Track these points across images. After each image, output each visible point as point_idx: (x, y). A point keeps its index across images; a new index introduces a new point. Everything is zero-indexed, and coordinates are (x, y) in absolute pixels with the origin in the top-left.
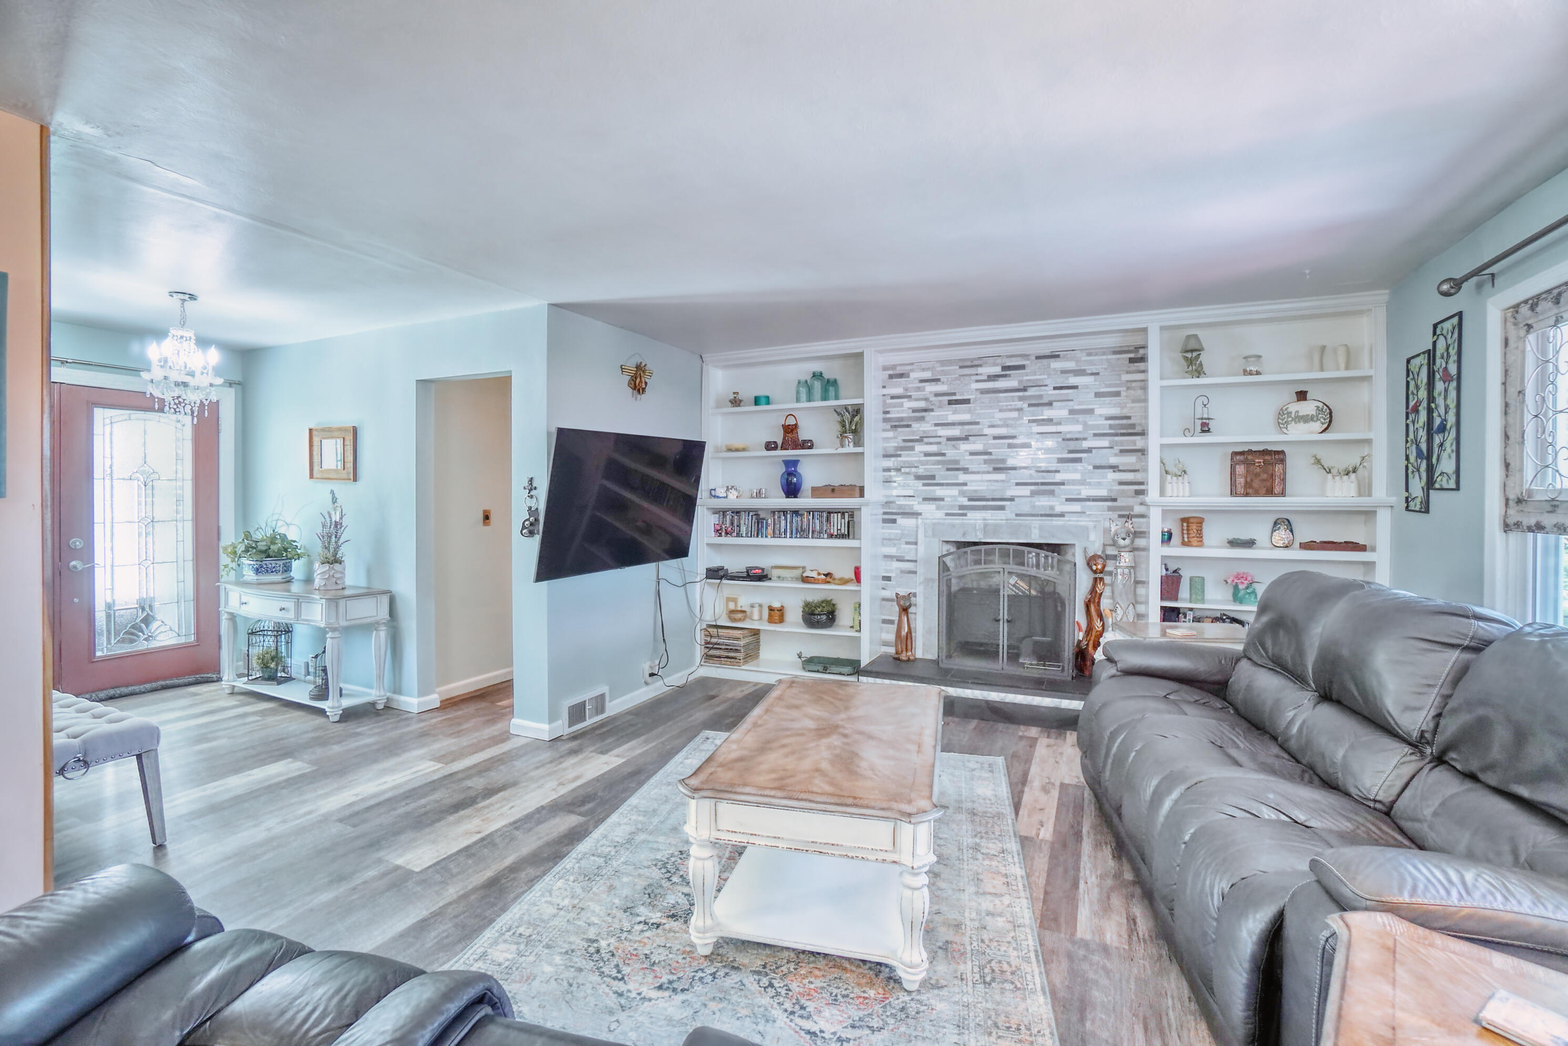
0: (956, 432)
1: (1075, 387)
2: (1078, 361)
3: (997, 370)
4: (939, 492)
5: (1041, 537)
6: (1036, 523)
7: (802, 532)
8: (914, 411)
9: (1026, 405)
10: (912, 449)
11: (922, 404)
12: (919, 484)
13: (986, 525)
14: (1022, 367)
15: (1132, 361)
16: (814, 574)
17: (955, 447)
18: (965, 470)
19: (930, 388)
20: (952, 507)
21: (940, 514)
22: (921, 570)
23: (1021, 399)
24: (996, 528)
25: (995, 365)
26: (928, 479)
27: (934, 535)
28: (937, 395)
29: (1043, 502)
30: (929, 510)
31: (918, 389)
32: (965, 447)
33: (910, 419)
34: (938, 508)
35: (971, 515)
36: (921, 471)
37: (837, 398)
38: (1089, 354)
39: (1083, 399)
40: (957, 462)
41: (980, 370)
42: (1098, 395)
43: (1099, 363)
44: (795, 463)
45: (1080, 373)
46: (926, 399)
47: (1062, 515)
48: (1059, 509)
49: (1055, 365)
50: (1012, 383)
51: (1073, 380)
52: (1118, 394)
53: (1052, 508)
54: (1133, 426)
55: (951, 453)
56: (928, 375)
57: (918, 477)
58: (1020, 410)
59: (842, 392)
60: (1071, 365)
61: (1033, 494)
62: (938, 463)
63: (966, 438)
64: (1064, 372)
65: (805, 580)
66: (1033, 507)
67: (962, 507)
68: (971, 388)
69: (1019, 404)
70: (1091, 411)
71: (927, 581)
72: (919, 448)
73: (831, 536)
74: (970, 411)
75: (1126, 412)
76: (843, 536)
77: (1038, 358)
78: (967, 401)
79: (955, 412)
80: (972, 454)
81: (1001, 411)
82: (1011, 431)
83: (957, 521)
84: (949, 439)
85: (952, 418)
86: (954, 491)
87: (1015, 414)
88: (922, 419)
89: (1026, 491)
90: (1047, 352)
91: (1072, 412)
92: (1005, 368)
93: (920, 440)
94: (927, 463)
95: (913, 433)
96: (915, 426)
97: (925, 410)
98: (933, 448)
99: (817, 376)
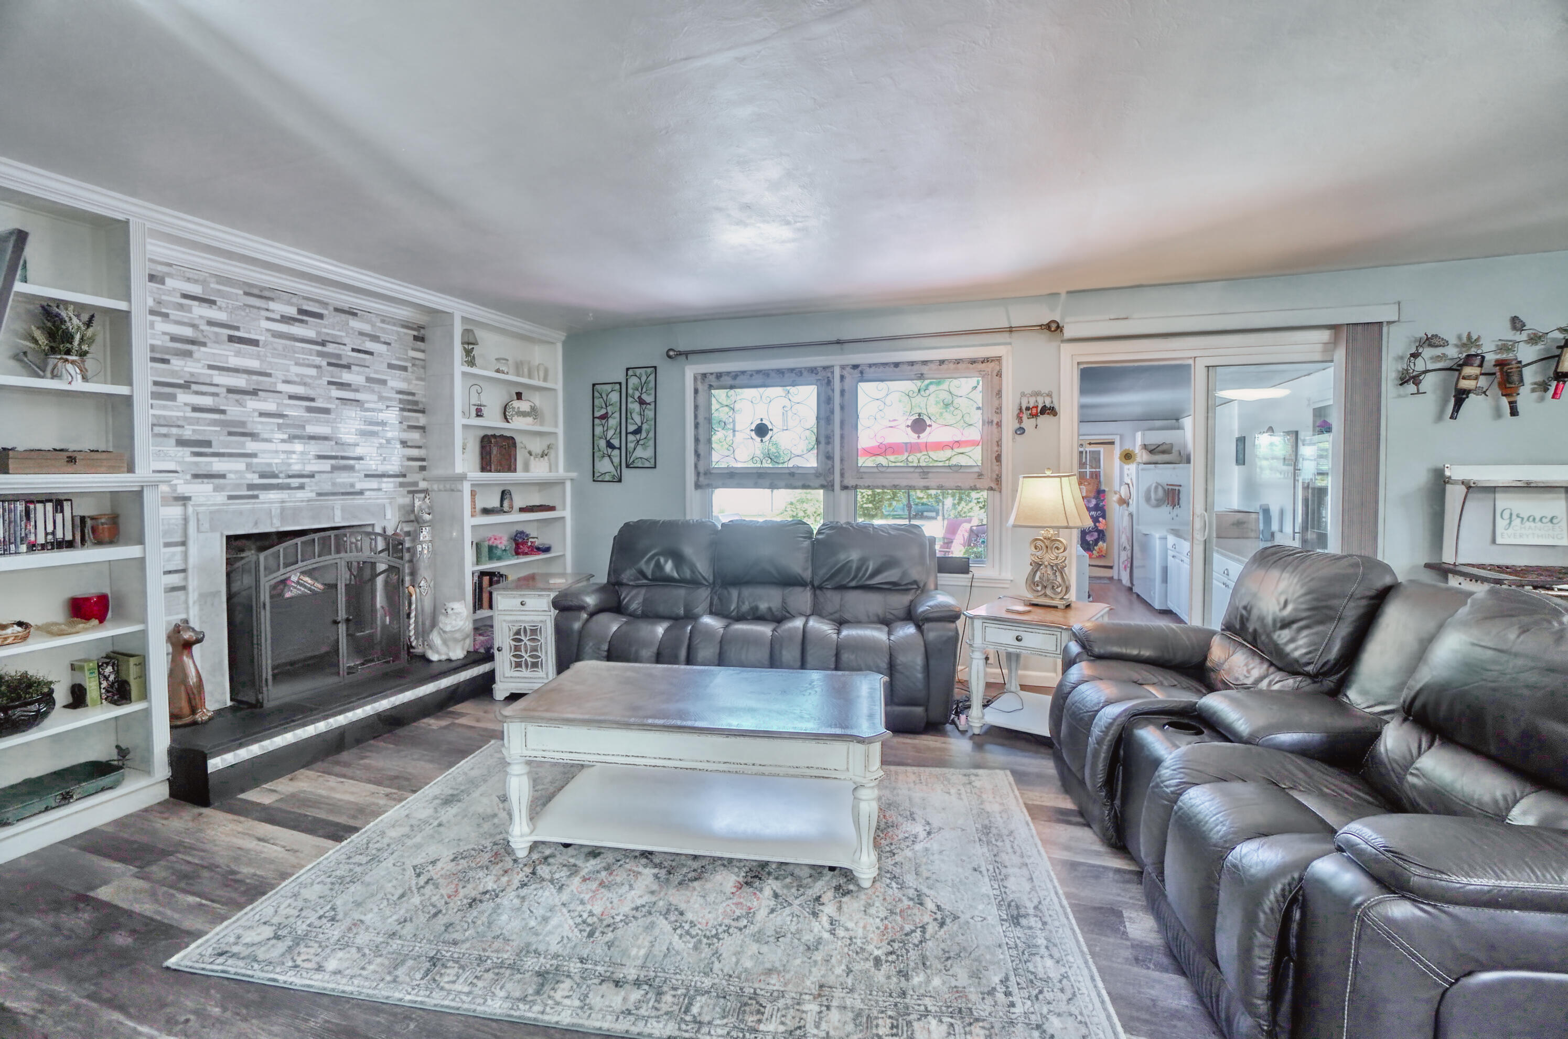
0: (240, 382)
1: (371, 354)
2: (373, 325)
3: (292, 311)
4: (218, 465)
5: (343, 519)
6: (338, 503)
8: (174, 339)
9: (324, 363)
10: (173, 397)
11: (188, 332)
12: (185, 453)
13: (283, 510)
14: (320, 316)
15: (416, 338)
17: (240, 403)
18: (253, 436)
19: (200, 311)
20: (237, 486)
21: (221, 498)
22: (193, 583)
23: (320, 354)
24: (296, 512)
25: (290, 303)
26: (200, 446)
27: (213, 529)
28: (210, 323)
29: (343, 478)
30: (202, 491)
31: (181, 307)
32: (253, 404)
33: (167, 350)
34: (217, 489)
35: (265, 496)
36: (188, 433)
38: (383, 321)
39: (378, 369)
40: (243, 424)
41: (272, 305)
42: (391, 366)
43: (392, 332)
45: (375, 338)
46: (194, 326)
47: (361, 493)
48: (359, 486)
49: (354, 323)
50: (311, 334)
51: (369, 345)
52: (405, 369)
53: (352, 485)
54: (416, 403)
55: (234, 411)
56: (196, 290)
57: (181, 443)
58: (318, 367)
60: (367, 328)
61: (334, 468)
62: (215, 423)
63: (254, 393)
64: (361, 334)
66: (334, 484)
67: (251, 487)
68: (259, 328)
69: (318, 360)
70: (384, 382)
71: (204, 597)
72: (183, 397)
73: (32, 547)
74: (258, 357)
75: (412, 389)
76: (107, 540)
77: (337, 310)
78: (255, 343)
79: (238, 354)
80: (262, 414)
81: (296, 364)
82: (311, 393)
83: (245, 506)
84: (230, 391)
85: (234, 362)
86: (239, 465)
87: (313, 372)
88: (189, 354)
89: (326, 465)
90: (346, 306)
91: (369, 380)
92: (301, 312)
93: (186, 386)
94: (198, 421)
95: (174, 373)
96: (177, 363)
97: (193, 342)
98: (207, 401)
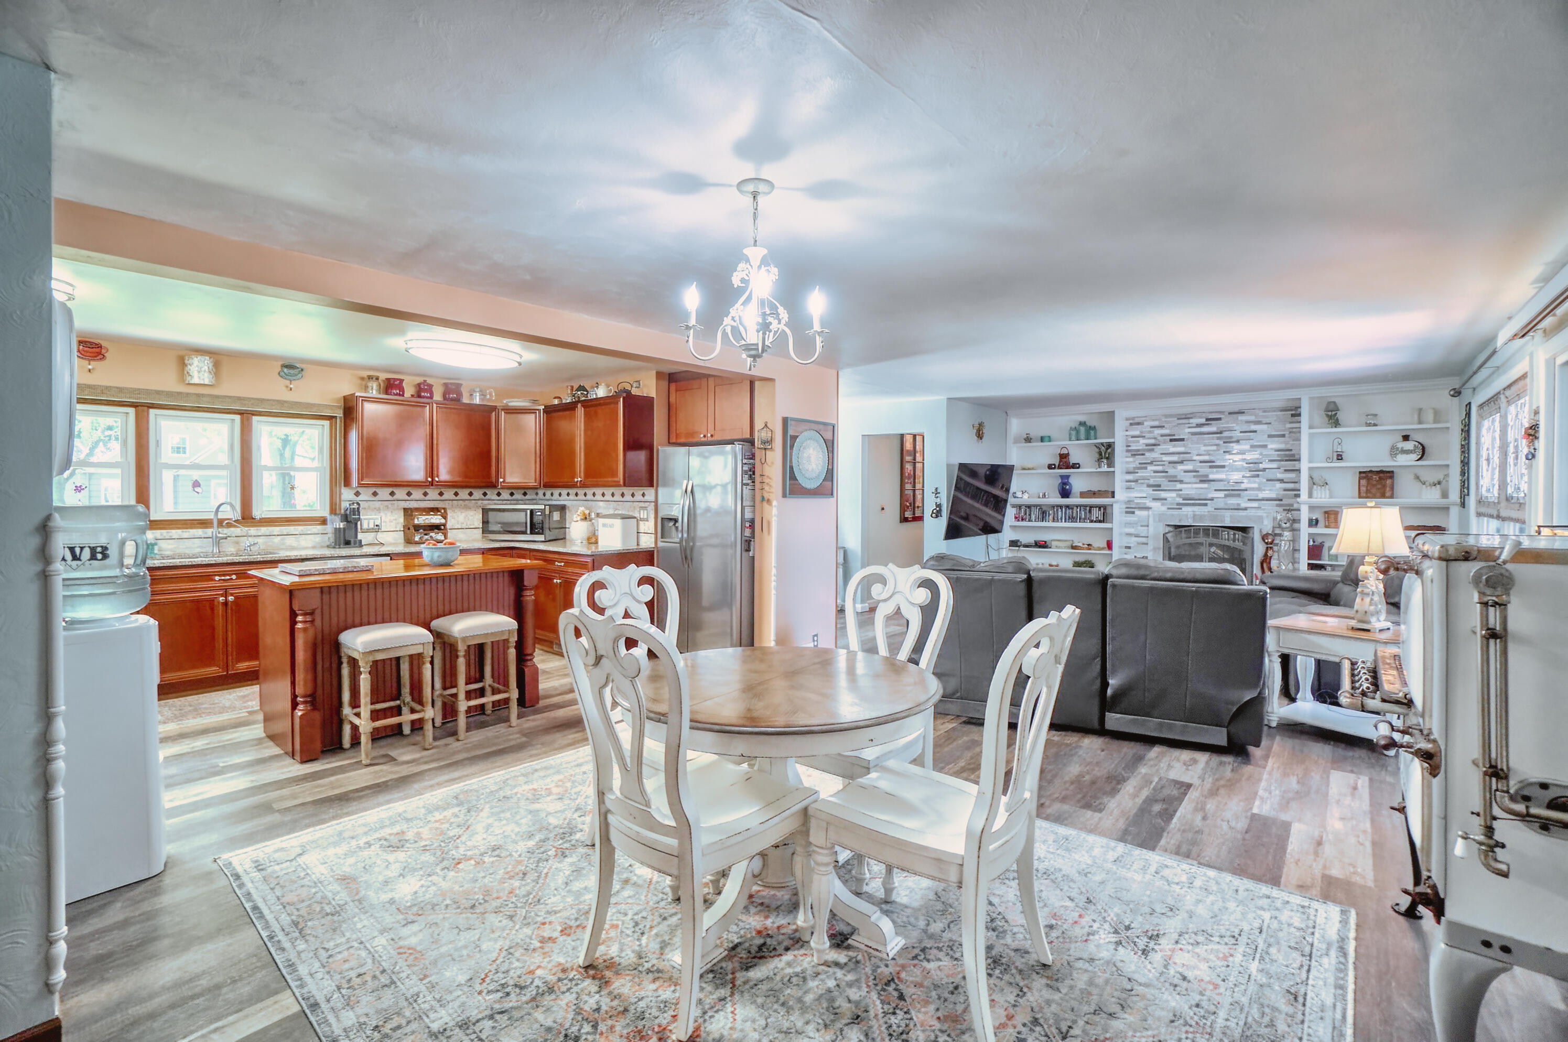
0: (1175, 458)
1: (1255, 432)
2: (1256, 416)
3: (1203, 421)
4: (1163, 495)
5: (1231, 522)
6: (1228, 514)
7: (1072, 519)
8: (1147, 445)
9: (1221, 442)
10: (1146, 468)
11: (1152, 441)
12: (1150, 490)
13: (1194, 516)
14: (1219, 419)
15: (1293, 415)
16: (1080, 544)
17: (1174, 468)
18: (1181, 482)
19: (1158, 432)
20: (1172, 504)
21: (1164, 508)
22: (1151, 542)
23: (1219, 438)
24: (1202, 517)
25: (1201, 417)
26: (1157, 487)
27: (1160, 521)
28: (1162, 436)
29: (1233, 501)
30: (1156, 505)
31: (1150, 432)
32: (1181, 467)
33: (1144, 450)
34: (1163, 505)
35: (1185, 509)
36: (1152, 482)
37: (1096, 438)
38: (1265, 412)
39: (1259, 439)
40: (1176, 476)
41: (1191, 421)
42: (1270, 436)
43: (1272, 417)
44: (1068, 477)
45: (1259, 423)
46: (1155, 438)
47: (1246, 509)
48: (1243, 505)
49: (1241, 417)
50: (1214, 429)
51: (1253, 427)
52: (1283, 436)
53: (1239, 504)
54: (1293, 455)
55: (1172, 471)
56: (1156, 423)
57: (1149, 486)
58: (1217, 445)
59: (1098, 434)
60: (1252, 418)
61: (1226, 496)
62: (1163, 477)
63: (1182, 462)
64: (1248, 422)
65: (1073, 547)
66: (1226, 504)
67: (1178, 504)
68: (1185, 432)
69: (1218, 442)
70: (1265, 446)
71: (1155, 549)
72: (1150, 468)
73: (1092, 521)
74: (1184, 446)
75: (1289, 447)
76: (1100, 522)
77: (1230, 413)
78: (1183, 440)
79: (1174, 446)
80: (1185, 472)
81: (1205, 445)
82: (1212, 458)
83: (1176, 512)
84: (1170, 463)
85: (1172, 450)
86: (1174, 495)
87: (1215, 448)
88: (1152, 450)
89: (1222, 494)
90: (1236, 410)
91: (1252, 446)
92: (1207, 420)
93: (1151, 463)
94: (1155, 477)
95: (1146, 459)
96: (1148, 454)
97: (1154, 445)
98: (1160, 468)
99: (1083, 424)
